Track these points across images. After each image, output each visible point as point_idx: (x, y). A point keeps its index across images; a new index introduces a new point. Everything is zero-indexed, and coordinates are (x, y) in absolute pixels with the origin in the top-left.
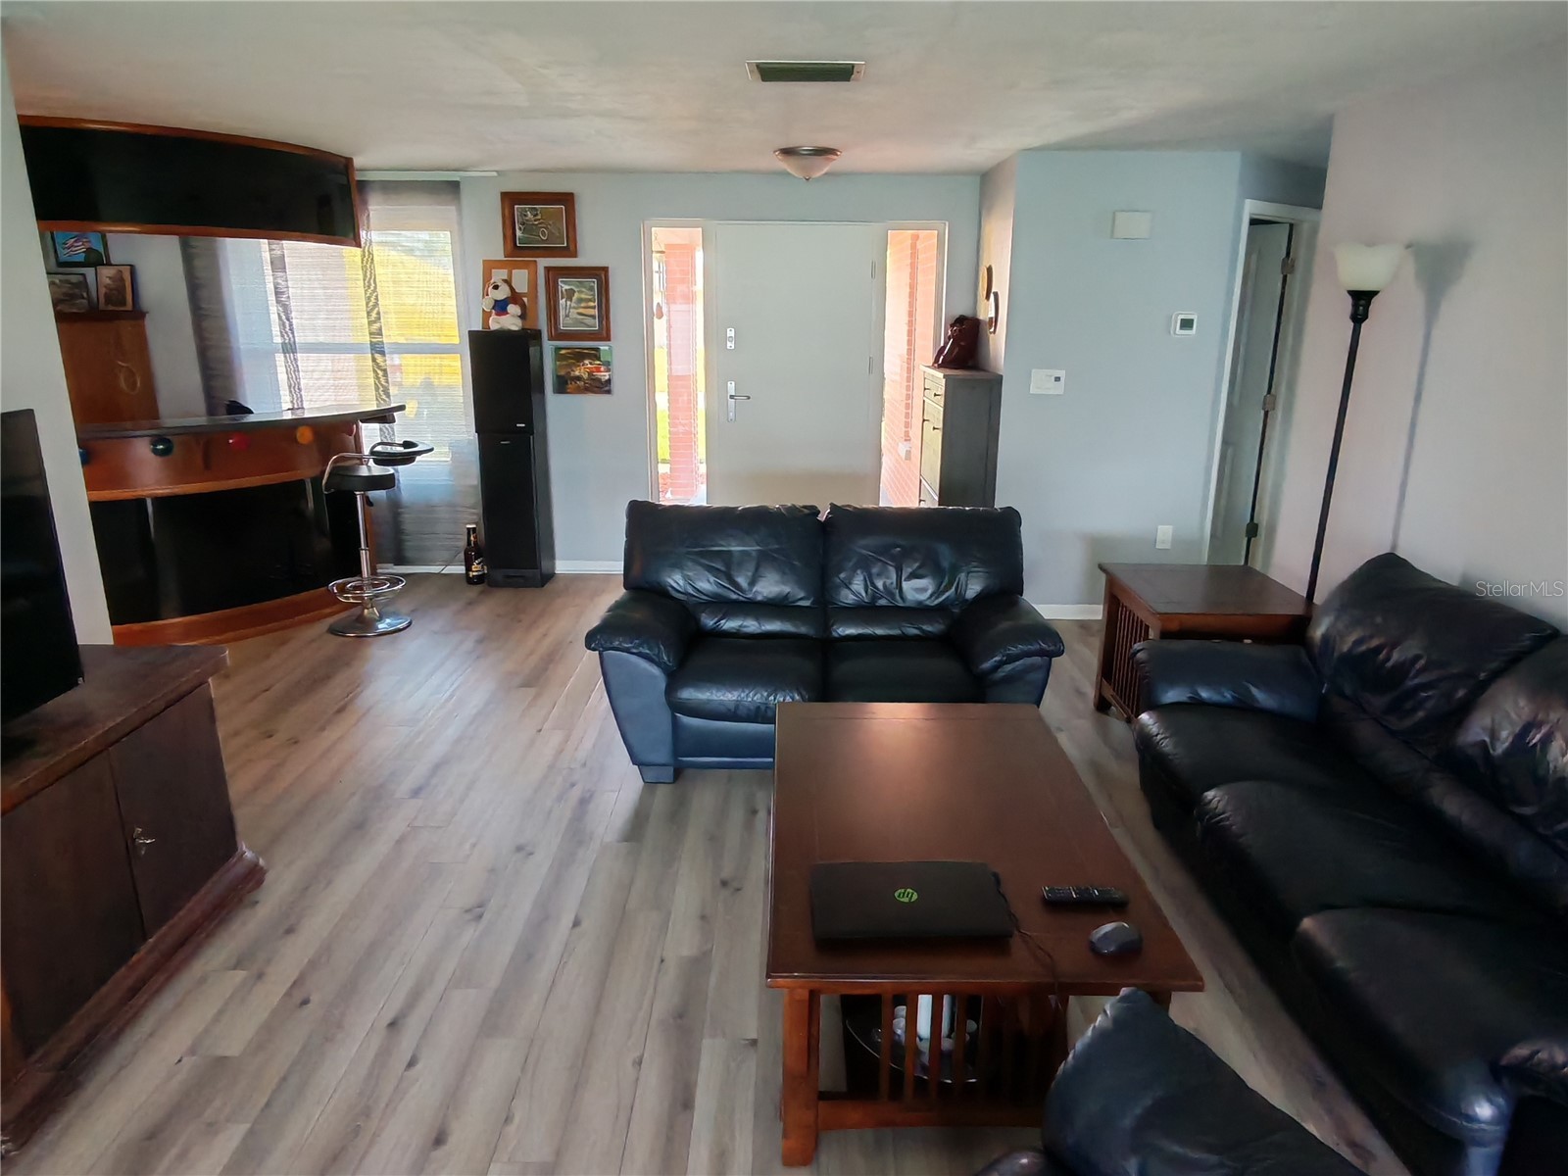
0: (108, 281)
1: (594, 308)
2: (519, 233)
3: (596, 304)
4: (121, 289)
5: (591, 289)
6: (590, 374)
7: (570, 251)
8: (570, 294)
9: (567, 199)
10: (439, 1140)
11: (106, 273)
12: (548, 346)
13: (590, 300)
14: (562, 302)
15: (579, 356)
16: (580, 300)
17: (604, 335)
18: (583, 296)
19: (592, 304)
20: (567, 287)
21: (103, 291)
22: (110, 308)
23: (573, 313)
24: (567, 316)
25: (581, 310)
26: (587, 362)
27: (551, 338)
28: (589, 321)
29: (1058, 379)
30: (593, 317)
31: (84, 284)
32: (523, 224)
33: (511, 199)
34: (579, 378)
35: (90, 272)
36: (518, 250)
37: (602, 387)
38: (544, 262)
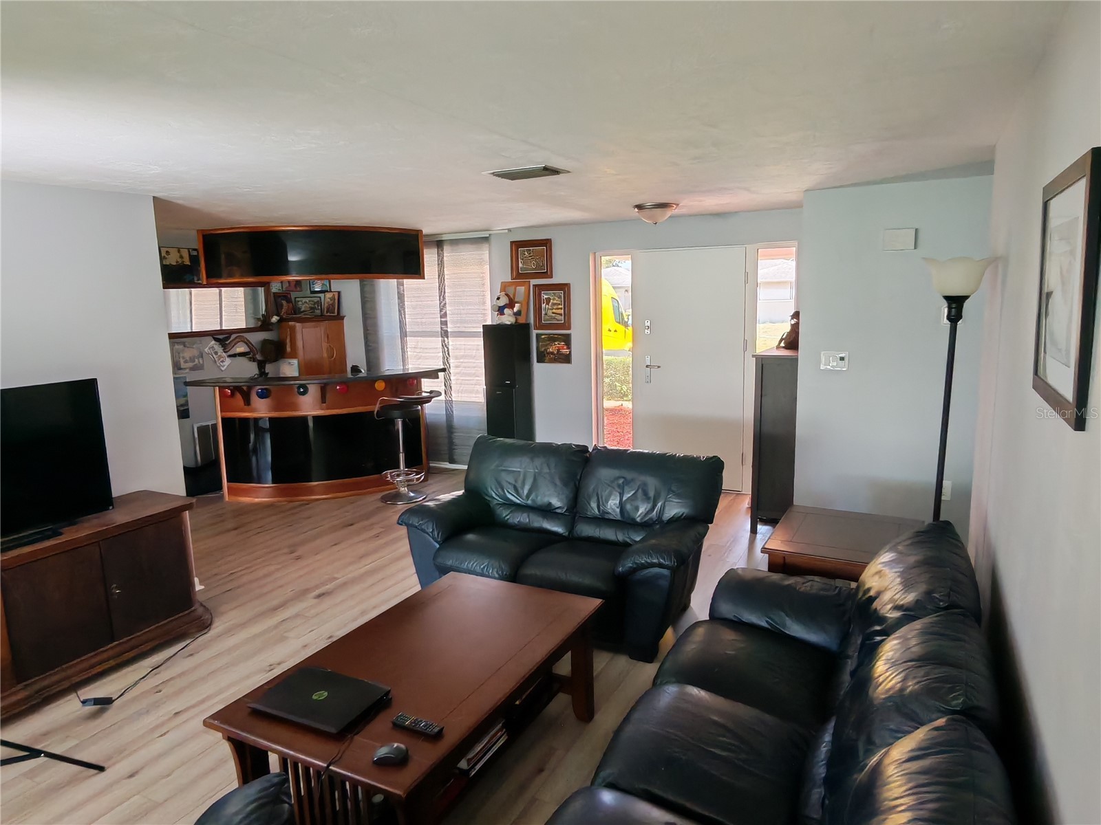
0: (329, 300)
1: (561, 309)
2: (520, 265)
3: (563, 306)
4: (333, 305)
5: (560, 297)
6: (558, 350)
7: (548, 274)
8: (548, 300)
9: (547, 243)
10: (131, 776)
11: (329, 295)
12: (534, 333)
13: (559, 304)
14: (543, 306)
15: (552, 339)
16: (554, 304)
17: (567, 325)
18: (555, 302)
19: (560, 306)
20: (547, 297)
21: (326, 305)
22: (329, 314)
23: (550, 313)
24: (546, 314)
25: (554, 311)
26: (556, 343)
27: (536, 328)
28: (558, 317)
29: (842, 359)
30: (561, 315)
31: (319, 303)
32: (523, 259)
33: (517, 245)
34: (552, 353)
35: (322, 295)
36: (519, 275)
37: (567, 359)
38: (534, 282)
